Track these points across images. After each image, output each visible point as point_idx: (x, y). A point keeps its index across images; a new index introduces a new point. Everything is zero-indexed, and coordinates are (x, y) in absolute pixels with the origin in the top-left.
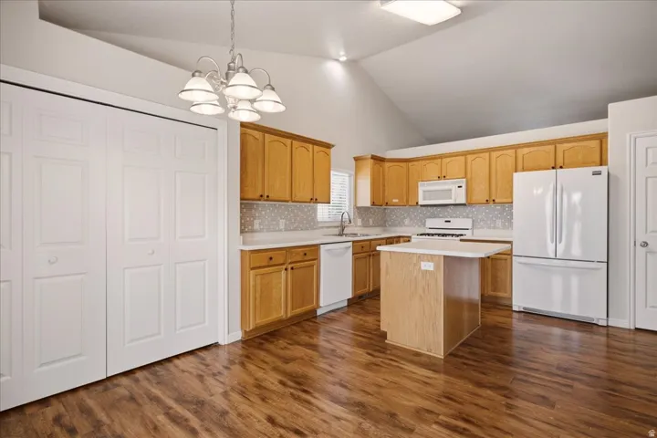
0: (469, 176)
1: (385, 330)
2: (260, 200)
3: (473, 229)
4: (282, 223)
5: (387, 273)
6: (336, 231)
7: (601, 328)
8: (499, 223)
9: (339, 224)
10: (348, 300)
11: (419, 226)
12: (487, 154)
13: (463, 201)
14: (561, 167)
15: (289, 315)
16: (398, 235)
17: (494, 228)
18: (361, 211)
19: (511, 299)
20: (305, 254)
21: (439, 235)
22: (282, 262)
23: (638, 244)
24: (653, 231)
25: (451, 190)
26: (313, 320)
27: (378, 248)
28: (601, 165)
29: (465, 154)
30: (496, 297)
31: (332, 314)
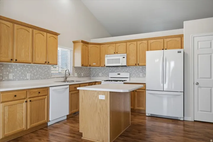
0: (128, 52)
1: (81, 132)
2: (11, 62)
3: (130, 78)
4: (28, 76)
5: (82, 101)
6: (63, 79)
7: (181, 122)
8: (141, 75)
9: (64, 76)
10: (67, 115)
11: (106, 77)
12: (136, 42)
13: (125, 65)
14: (166, 49)
15: (28, 127)
16: (95, 81)
17: (139, 77)
18: (76, 69)
19: (145, 110)
20: (39, 93)
21: (114, 81)
22: (23, 97)
23: (195, 84)
24: (200, 78)
25: (120, 59)
26: (45, 129)
27: (78, 88)
28: (181, 48)
29: (126, 42)
30: (139, 110)
31: (57, 124)
